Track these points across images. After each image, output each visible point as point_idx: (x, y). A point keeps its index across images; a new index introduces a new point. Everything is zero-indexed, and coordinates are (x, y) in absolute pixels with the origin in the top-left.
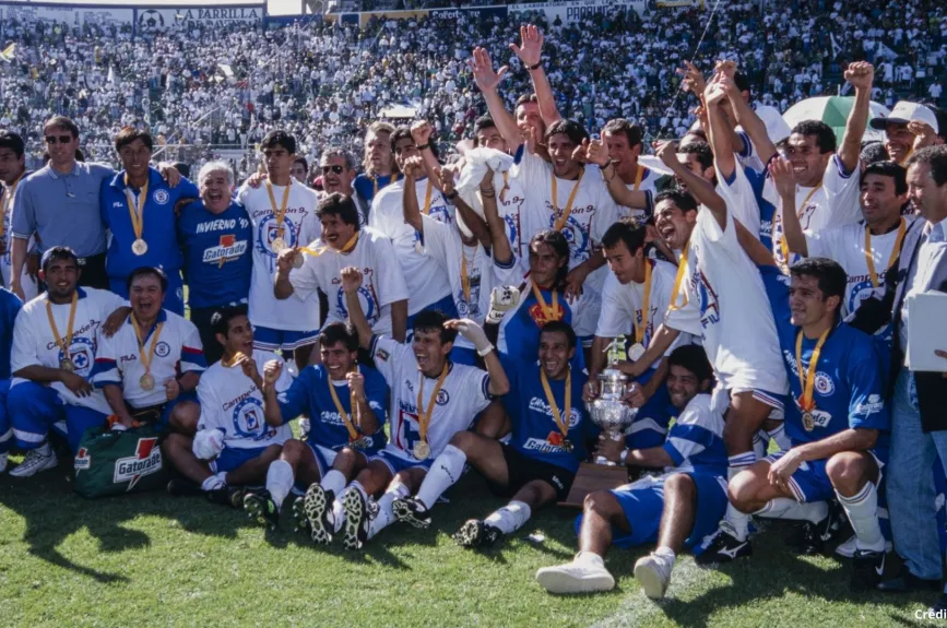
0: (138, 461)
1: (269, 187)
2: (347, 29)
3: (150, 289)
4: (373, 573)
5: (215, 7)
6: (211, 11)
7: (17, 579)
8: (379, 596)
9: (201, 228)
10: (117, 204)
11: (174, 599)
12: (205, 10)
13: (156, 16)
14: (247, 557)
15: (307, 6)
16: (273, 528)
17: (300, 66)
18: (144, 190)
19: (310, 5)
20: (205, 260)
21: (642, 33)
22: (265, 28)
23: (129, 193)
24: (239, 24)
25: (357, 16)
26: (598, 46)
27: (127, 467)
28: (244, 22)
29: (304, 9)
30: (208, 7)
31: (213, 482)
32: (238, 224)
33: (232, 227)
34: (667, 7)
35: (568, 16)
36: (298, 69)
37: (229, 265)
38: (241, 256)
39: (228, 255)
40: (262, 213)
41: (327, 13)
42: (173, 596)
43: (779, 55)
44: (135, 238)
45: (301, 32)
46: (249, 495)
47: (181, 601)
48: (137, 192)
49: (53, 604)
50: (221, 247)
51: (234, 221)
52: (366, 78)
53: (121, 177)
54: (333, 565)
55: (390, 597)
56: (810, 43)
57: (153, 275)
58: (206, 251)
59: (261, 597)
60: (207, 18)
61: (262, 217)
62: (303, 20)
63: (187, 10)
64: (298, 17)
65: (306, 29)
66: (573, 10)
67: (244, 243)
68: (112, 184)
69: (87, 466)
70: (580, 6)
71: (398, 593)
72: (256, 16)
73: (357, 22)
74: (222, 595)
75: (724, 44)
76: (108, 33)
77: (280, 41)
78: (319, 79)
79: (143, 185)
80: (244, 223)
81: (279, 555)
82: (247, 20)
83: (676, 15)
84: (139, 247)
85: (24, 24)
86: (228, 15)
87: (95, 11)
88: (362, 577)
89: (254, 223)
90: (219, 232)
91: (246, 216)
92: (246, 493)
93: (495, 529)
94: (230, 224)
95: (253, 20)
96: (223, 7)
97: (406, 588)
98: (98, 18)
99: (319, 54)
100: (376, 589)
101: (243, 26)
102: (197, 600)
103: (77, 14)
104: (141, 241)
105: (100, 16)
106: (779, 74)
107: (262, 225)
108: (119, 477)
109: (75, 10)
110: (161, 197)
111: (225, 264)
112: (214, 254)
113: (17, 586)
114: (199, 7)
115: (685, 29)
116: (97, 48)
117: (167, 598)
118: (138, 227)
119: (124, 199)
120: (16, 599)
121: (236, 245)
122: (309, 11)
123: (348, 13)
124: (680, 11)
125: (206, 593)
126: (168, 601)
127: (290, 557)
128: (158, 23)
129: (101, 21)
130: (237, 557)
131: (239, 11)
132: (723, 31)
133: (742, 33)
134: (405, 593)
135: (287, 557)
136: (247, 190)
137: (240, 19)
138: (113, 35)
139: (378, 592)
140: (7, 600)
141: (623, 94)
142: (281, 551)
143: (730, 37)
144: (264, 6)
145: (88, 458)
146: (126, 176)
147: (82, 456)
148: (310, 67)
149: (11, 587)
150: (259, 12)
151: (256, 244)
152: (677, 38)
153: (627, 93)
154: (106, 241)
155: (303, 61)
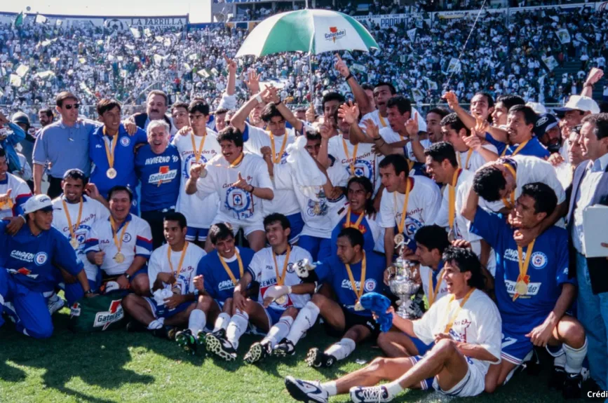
0: (110, 315)
1: (192, 136)
2: (240, 32)
3: (123, 200)
4: (257, 383)
5: (156, 18)
6: (153, 20)
7: (33, 383)
8: (261, 398)
9: (149, 162)
10: (98, 146)
11: (132, 397)
12: (149, 20)
13: (118, 23)
14: (177, 372)
15: (215, 18)
16: (193, 353)
17: (210, 55)
18: (115, 137)
19: (217, 17)
20: (150, 182)
21: (429, 35)
22: (188, 31)
23: (106, 139)
24: (171, 29)
25: (246, 24)
26: (401, 43)
27: (103, 318)
28: (174, 28)
29: (212, 19)
30: (151, 18)
31: (156, 324)
32: (171, 159)
33: (167, 161)
34: (445, 19)
35: (382, 24)
36: (208, 57)
37: (164, 185)
38: (172, 180)
39: (164, 179)
40: (187, 153)
41: (227, 21)
42: (131, 395)
43: (518, 50)
44: (108, 167)
45: (211, 34)
46: (179, 333)
47: (136, 399)
48: (111, 138)
49: (55, 399)
50: (160, 174)
51: (169, 157)
52: (252, 63)
53: (101, 129)
54: (232, 378)
55: (267, 398)
56: (539, 42)
57: (124, 192)
58: (151, 176)
59: (187, 397)
60: (150, 25)
61: (188, 155)
62: (211, 26)
63: (138, 20)
64: (209, 24)
65: (214, 32)
66: (385, 20)
67: (175, 171)
68: (95, 133)
69: (78, 314)
70: (389, 18)
71: (273, 396)
72: (182, 23)
73: (246, 28)
74: (162, 395)
75: (482, 42)
76: (88, 33)
77: (197, 39)
78: (222, 64)
79: (115, 134)
80: (175, 159)
81: (198, 371)
82: (176, 26)
83: (450, 24)
84: (111, 174)
85: (34, 27)
86: (164, 23)
87: (80, 20)
88: (249, 385)
89: (182, 158)
90: (159, 165)
91: (177, 154)
92: (177, 331)
93: (332, 357)
94: (166, 159)
95: (180, 26)
96: (161, 18)
97: (278, 393)
98: (81, 24)
99: (222, 48)
100: (259, 393)
101: (173, 30)
102: (146, 398)
103: (68, 22)
104: (112, 169)
105: (83, 23)
106: (518, 62)
107: (187, 160)
108: (97, 324)
109: (67, 19)
110: (125, 142)
111: (162, 184)
112: (156, 178)
113: (33, 388)
114: (146, 18)
115: (457, 33)
116: (80, 43)
117: (127, 397)
118: (111, 160)
119: (103, 143)
120: (32, 396)
121: (169, 172)
122: (215, 20)
123: (241, 22)
124: (454, 21)
125: (151, 394)
126: (128, 399)
127: (204, 372)
128: (120, 28)
129: (83, 26)
130: (171, 371)
131: (171, 20)
132: (482, 34)
133: (495, 36)
134: (277, 396)
135: (202, 372)
136: (179, 137)
137: (172, 25)
138: (91, 35)
139: (260, 395)
140: (27, 397)
141: (417, 74)
142: (198, 368)
143: (486, 38)
144: (187, 17)
145: (79, 309)
146: (104, 128)
147: (75, 307)
148: (216, 57)
149: (29, 388)
150: (184, 21)
151: (183, 172)
152: (451, 39)
153: (419, 74)
154: (90, 170)
155: (211, 52)
